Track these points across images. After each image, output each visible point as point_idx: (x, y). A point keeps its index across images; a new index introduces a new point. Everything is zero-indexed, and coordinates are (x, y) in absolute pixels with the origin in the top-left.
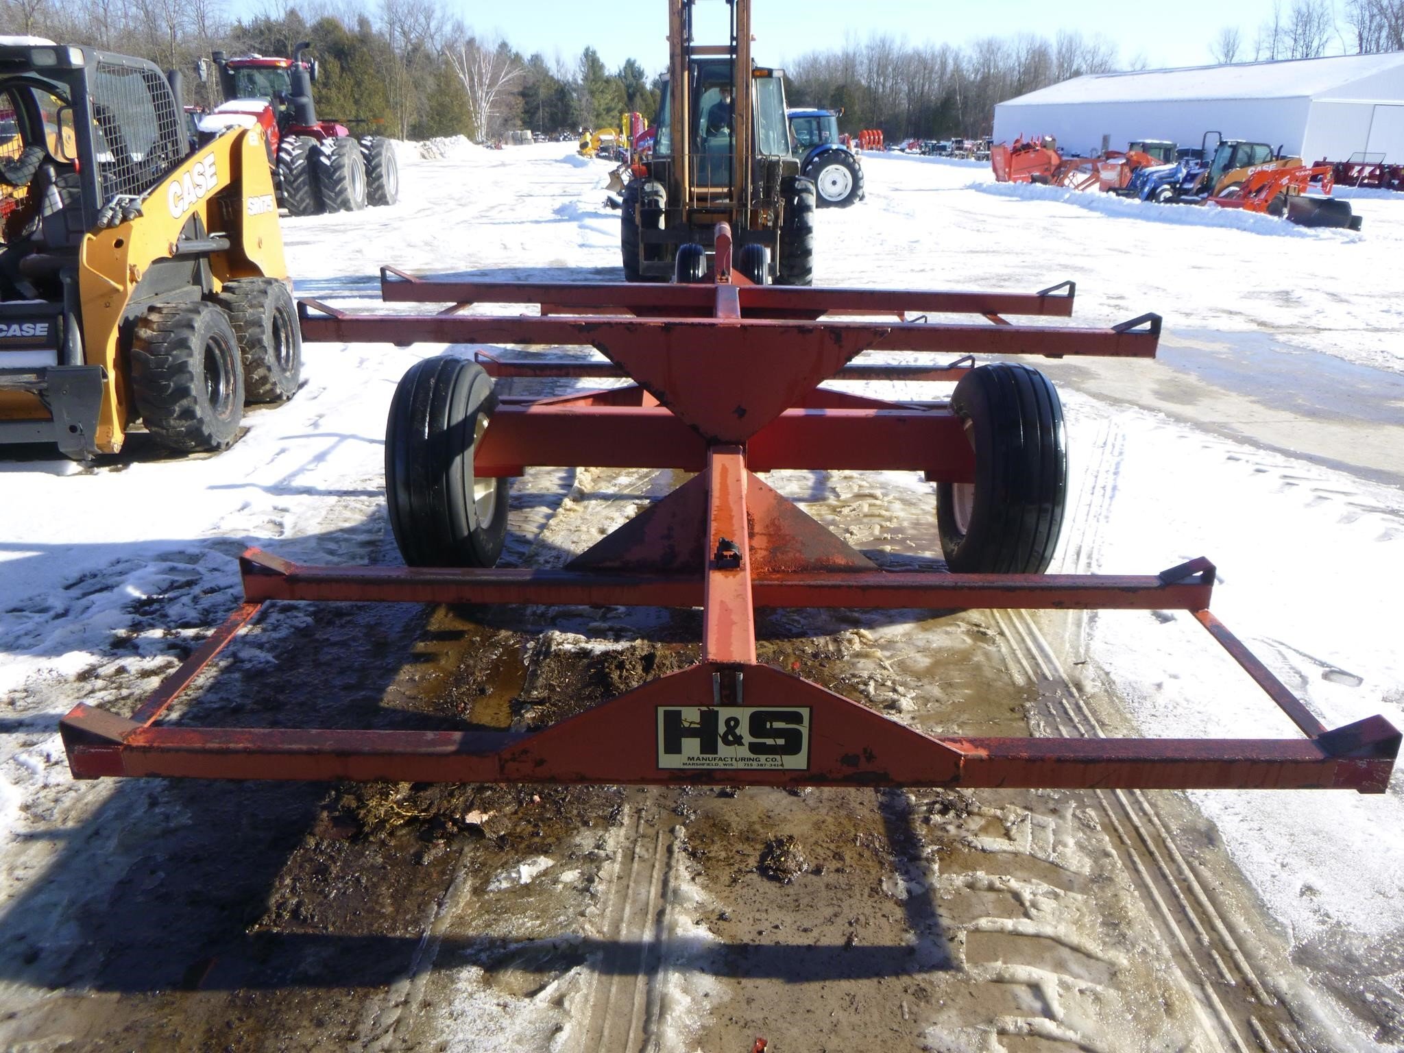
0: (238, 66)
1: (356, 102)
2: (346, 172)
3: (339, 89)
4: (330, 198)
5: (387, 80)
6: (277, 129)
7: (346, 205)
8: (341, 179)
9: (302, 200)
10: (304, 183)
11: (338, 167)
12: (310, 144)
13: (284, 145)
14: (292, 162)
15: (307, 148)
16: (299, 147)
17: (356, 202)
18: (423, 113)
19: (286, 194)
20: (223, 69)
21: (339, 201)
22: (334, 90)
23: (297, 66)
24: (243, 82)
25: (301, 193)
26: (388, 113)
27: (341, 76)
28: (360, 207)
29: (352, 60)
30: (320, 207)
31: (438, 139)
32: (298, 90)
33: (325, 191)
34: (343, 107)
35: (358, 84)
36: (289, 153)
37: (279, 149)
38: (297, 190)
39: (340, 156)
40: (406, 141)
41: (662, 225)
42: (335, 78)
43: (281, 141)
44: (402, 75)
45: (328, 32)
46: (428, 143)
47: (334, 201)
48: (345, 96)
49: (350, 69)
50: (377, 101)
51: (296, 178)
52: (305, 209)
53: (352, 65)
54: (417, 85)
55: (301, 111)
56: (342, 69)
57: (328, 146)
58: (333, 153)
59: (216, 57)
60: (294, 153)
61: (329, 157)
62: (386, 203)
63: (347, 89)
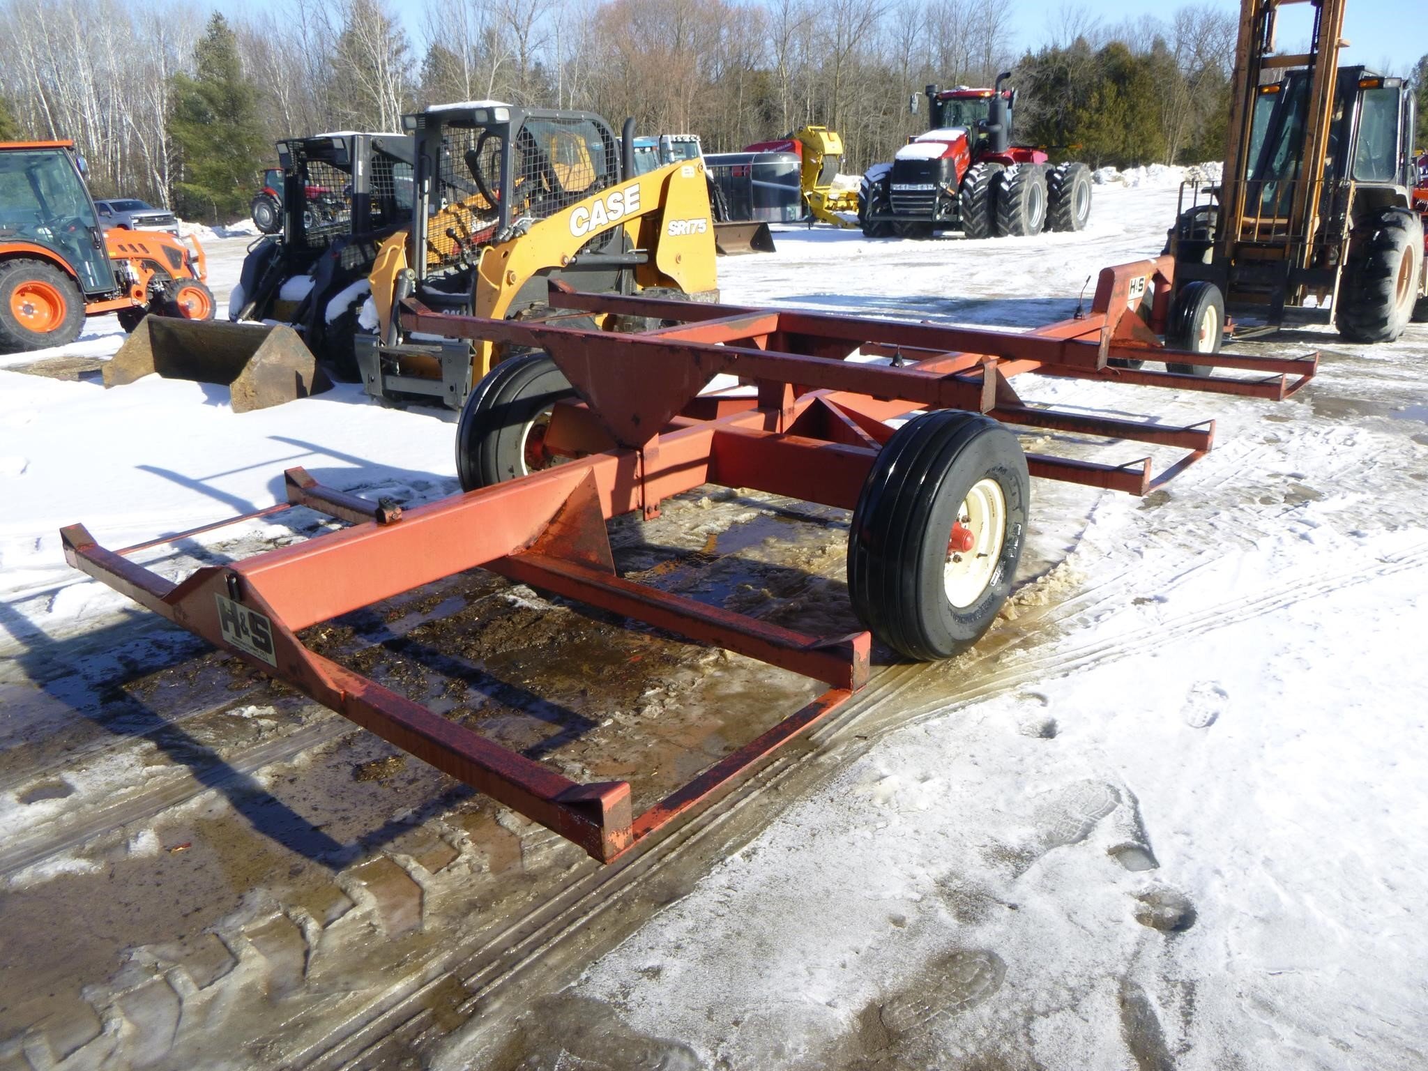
0: (946, 98)
1: (1127, 126)
2: (1024, 198)
3: (1111, 113)
4: (1003, 222)
5: (1165, 103)
6: (967, 156)
7: (1018, 231)
8: (1017, 205)
9: (978, 224)
10: (982, 208)
11: (1015, 192)
12: (996, 171)
13: (972, 172)
14: (975, 187)
15: (992, 174)
16: (984, 174)
17: (1029, 227)
18: (1197, 135)
19: (961, 218)
20: (933, 101)
21: (1011, 226)
22: (1106, 115)
23: (996, 96)
24: (949, 112)
25: (978, 217)
26: (1158, 137)
27: (1115, 101)
28: (1033, 232)
29: (1131, 83)
30: (995, 231)
31: (1209, 164)
32: (994, 118)
33: (1000, 216)
34: (1111, 132)
35: (1132, 108)
36: (973, 179)
37: (966, 175)
38: (974, 214)
39: (1020, 181)
40: (1173, 166)
41: (1208, 258)
42: (1109, 103)
43: (970, 167)
44: (1182, 96)
45: (1113, 57)
46: (1197, 168)
47: (1007, 226)
48: (1115, 121)
49: (1126, 94)
50: (1150, 125)
51: (976, 202)
52: (980, 232)
53: (1130, 89)
54: (1196, 106)
55: (994, 137)
56: (1119, 94)
57: (1010, 172)
58: (1013, 180)
59: (929, 90)
60: (978, 179)
61: (1009, 183)
62: (1070, 229)
63: (1118, 115)
